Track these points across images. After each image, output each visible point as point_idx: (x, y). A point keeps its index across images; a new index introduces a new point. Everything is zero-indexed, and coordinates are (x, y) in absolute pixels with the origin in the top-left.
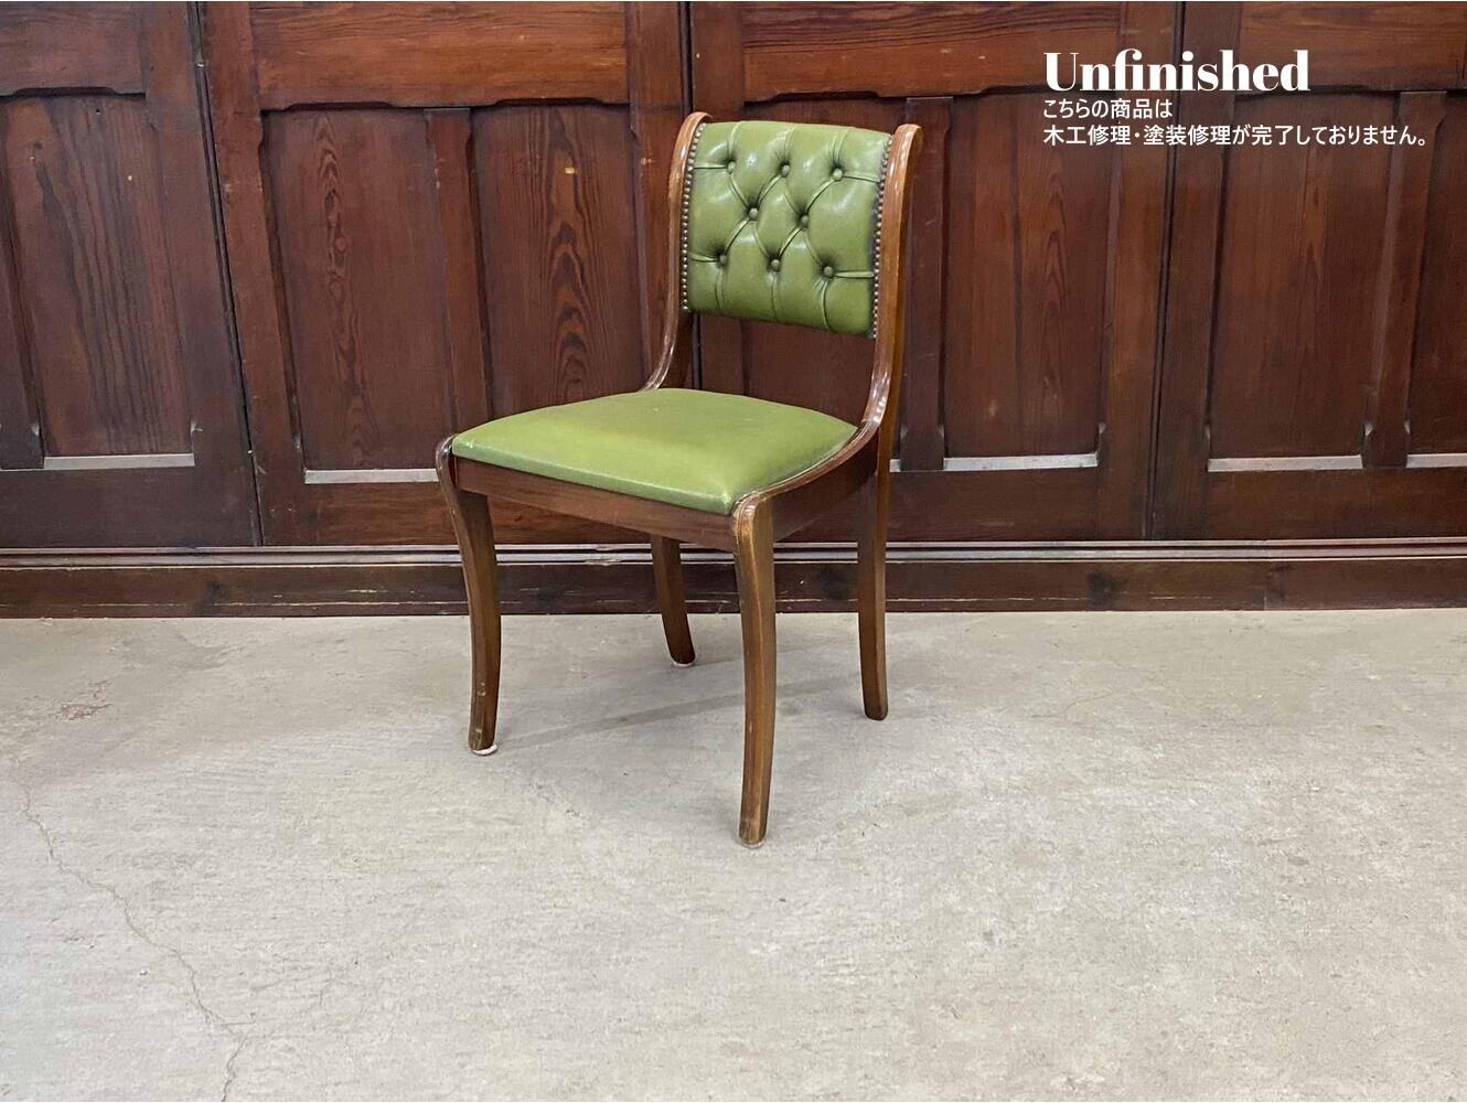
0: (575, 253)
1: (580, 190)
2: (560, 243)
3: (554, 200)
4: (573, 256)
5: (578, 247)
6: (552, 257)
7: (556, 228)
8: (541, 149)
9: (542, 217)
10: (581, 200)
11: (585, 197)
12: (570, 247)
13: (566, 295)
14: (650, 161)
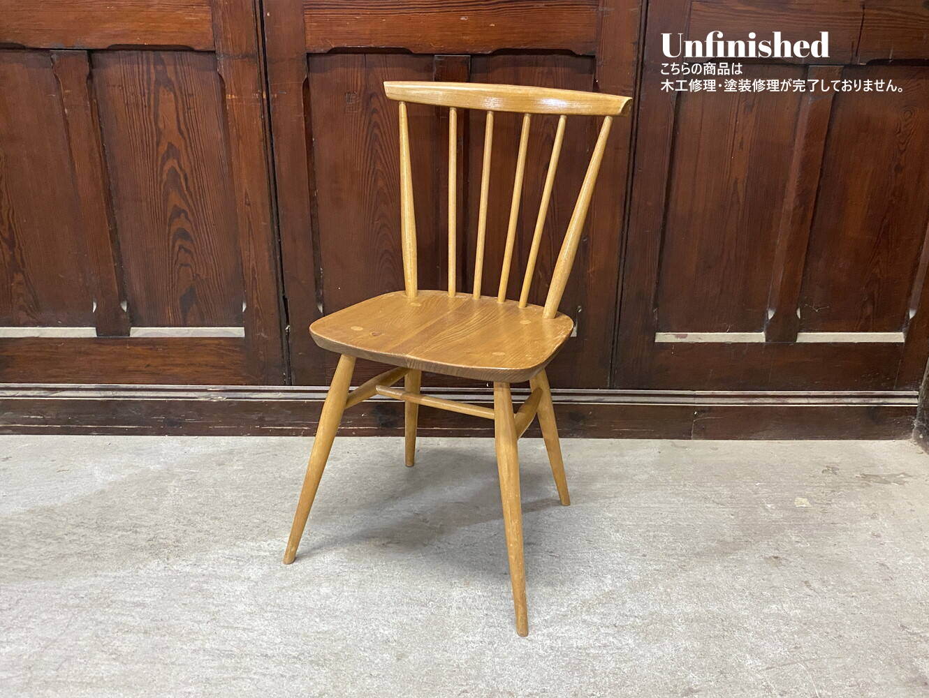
0: (181, 168)
1: (181, 118)
2: (168, 157)
3: (161, 126)
4: (178, 169)
5: (182, 162)
6: (162, 168)
7: (163, 148)
8: (149, 85)
9: (152, 139)
10: (183, 127)
11: (186, 125)
12: (176, 161)
13: (175, 199)
14: (233, 97)
